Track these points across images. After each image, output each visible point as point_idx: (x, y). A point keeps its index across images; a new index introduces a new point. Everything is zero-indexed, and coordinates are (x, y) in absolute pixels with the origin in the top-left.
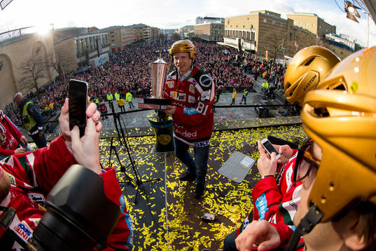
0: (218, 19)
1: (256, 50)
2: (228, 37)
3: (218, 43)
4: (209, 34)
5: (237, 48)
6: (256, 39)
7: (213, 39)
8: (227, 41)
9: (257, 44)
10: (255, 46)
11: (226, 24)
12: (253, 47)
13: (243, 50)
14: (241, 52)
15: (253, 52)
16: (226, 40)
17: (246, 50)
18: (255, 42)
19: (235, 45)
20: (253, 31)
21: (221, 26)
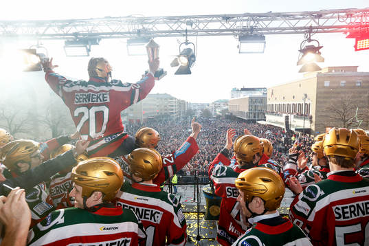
0: (259, 89)
1: (313, 128)
2: (272, 113)
3: (259, 122)
4: (247, 111)
5: (283, 127)
6: (313, 112)
7: (252, 117)
8: (270, 119)
9: (314, 119)
10: (311, 122)
11: (269, 96)
12: (307, 125)
13: (293, 129)
14: (290, 133)
15: (308, 131)
16: (269, 117)
17: (296, 130)
18: (311, 118)
19: (281, 124)
20: (308, 102)
21: (262, 100)
